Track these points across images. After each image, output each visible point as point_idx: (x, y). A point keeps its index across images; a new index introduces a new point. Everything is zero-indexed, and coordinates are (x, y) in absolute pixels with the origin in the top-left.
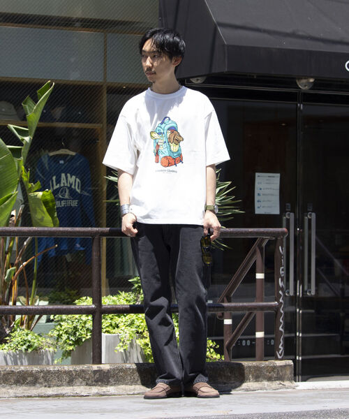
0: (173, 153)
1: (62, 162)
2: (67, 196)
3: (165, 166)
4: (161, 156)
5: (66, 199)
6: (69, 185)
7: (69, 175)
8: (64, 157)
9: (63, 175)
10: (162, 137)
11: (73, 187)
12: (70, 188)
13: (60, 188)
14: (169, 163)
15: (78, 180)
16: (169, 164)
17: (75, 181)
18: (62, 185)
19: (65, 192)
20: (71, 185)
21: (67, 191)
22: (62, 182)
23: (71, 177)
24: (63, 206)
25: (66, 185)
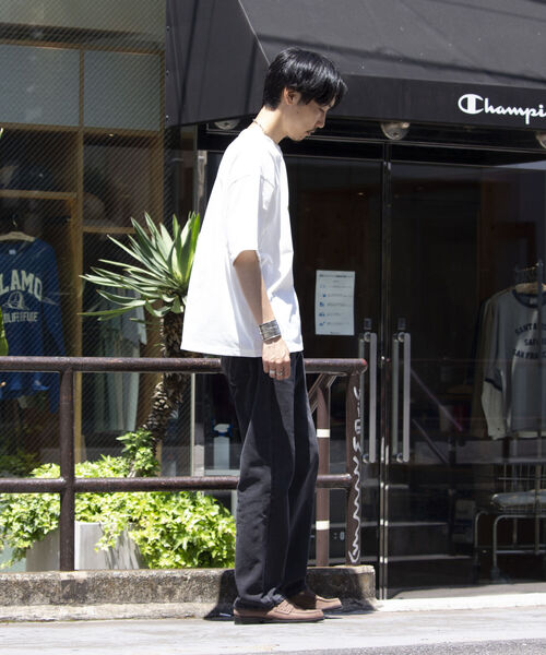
1: (12, 252)
2: (20, 306)
5: (20, 311)
6: (24, 289)
7: (23, 272)
8: (16, 244)
9: (15, 273)
11: (30, 291)
12: (25, 293)
13: (10, 292)
15: (38, 281)
17: (34, 281)
18: (13, 288)
19: (18, 299)
20: (27, 288)
21: (21, 297)
22: (13, 283)
23: (27, 275)
24: (14, 320)
25: (19, 288)
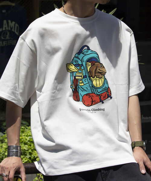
0: (96, 88)
1: (4, 11)
2: (8, 37)
3: (88, 106)
4: (82, 93)
5: (7, 40)
6: (10, 29)
7: (9, 21)
9: (5, 22)
10: (80, 69)
11: (13, 30)
12: (11, 31)
13: (3, 31)
14: (93, 101)
15: (17, 25)
16: (93, 103)
17: (15, 25)
18: (4, 29)
19: (7, 34)
20: (11, 28)
21: (8, 34)
22: (4, 26)
23: (12, 22)
24: (4, 45)
25: (7, 29)
